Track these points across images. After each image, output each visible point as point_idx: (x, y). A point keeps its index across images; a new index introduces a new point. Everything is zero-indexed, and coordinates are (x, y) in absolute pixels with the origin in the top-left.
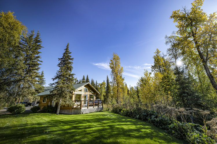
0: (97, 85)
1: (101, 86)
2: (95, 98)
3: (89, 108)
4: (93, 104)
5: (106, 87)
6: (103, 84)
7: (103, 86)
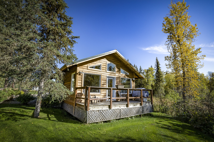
0: (142, 71)
1: (147, 73)
2: (133, 84)
3: (113, 108)
4: (125, 98)
5: (154, 74)
6: (150, 70)
7: (150, 72)
